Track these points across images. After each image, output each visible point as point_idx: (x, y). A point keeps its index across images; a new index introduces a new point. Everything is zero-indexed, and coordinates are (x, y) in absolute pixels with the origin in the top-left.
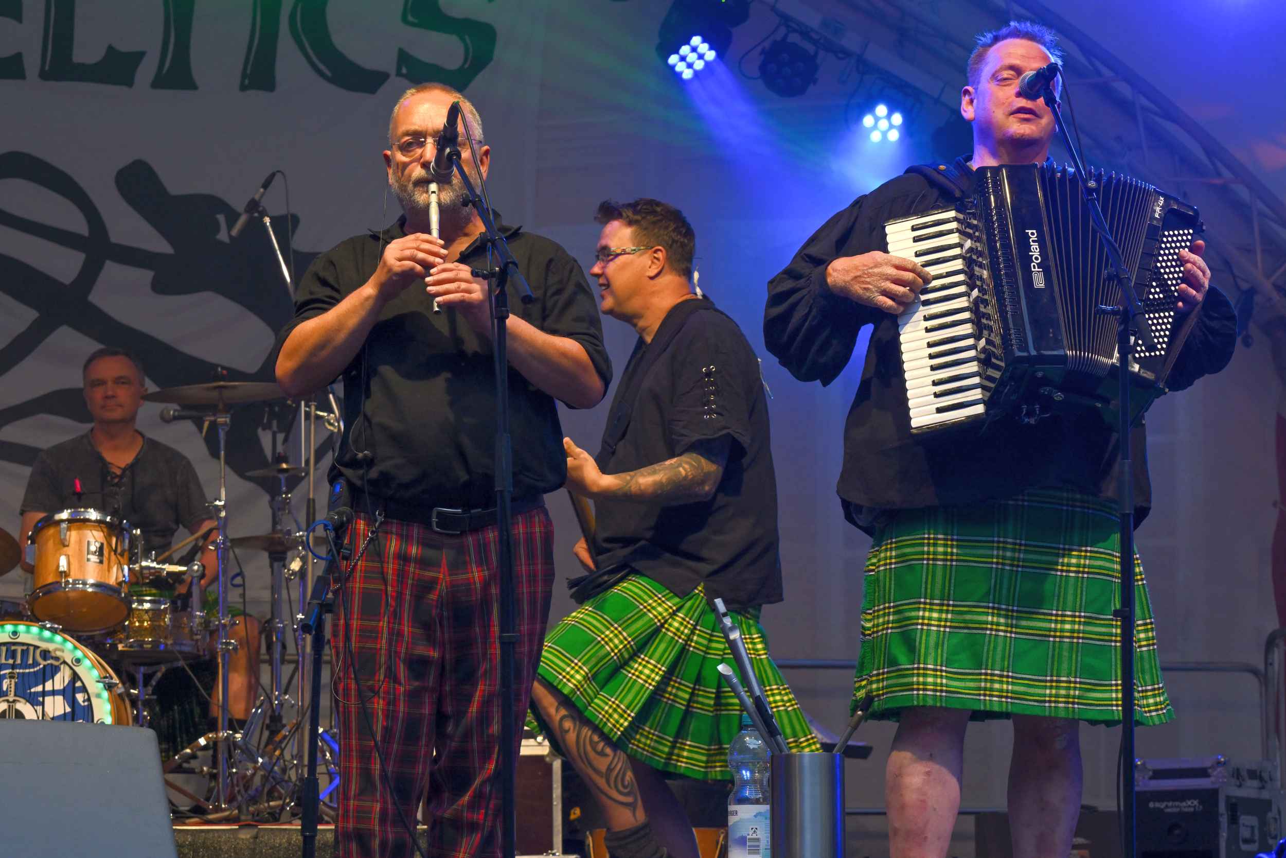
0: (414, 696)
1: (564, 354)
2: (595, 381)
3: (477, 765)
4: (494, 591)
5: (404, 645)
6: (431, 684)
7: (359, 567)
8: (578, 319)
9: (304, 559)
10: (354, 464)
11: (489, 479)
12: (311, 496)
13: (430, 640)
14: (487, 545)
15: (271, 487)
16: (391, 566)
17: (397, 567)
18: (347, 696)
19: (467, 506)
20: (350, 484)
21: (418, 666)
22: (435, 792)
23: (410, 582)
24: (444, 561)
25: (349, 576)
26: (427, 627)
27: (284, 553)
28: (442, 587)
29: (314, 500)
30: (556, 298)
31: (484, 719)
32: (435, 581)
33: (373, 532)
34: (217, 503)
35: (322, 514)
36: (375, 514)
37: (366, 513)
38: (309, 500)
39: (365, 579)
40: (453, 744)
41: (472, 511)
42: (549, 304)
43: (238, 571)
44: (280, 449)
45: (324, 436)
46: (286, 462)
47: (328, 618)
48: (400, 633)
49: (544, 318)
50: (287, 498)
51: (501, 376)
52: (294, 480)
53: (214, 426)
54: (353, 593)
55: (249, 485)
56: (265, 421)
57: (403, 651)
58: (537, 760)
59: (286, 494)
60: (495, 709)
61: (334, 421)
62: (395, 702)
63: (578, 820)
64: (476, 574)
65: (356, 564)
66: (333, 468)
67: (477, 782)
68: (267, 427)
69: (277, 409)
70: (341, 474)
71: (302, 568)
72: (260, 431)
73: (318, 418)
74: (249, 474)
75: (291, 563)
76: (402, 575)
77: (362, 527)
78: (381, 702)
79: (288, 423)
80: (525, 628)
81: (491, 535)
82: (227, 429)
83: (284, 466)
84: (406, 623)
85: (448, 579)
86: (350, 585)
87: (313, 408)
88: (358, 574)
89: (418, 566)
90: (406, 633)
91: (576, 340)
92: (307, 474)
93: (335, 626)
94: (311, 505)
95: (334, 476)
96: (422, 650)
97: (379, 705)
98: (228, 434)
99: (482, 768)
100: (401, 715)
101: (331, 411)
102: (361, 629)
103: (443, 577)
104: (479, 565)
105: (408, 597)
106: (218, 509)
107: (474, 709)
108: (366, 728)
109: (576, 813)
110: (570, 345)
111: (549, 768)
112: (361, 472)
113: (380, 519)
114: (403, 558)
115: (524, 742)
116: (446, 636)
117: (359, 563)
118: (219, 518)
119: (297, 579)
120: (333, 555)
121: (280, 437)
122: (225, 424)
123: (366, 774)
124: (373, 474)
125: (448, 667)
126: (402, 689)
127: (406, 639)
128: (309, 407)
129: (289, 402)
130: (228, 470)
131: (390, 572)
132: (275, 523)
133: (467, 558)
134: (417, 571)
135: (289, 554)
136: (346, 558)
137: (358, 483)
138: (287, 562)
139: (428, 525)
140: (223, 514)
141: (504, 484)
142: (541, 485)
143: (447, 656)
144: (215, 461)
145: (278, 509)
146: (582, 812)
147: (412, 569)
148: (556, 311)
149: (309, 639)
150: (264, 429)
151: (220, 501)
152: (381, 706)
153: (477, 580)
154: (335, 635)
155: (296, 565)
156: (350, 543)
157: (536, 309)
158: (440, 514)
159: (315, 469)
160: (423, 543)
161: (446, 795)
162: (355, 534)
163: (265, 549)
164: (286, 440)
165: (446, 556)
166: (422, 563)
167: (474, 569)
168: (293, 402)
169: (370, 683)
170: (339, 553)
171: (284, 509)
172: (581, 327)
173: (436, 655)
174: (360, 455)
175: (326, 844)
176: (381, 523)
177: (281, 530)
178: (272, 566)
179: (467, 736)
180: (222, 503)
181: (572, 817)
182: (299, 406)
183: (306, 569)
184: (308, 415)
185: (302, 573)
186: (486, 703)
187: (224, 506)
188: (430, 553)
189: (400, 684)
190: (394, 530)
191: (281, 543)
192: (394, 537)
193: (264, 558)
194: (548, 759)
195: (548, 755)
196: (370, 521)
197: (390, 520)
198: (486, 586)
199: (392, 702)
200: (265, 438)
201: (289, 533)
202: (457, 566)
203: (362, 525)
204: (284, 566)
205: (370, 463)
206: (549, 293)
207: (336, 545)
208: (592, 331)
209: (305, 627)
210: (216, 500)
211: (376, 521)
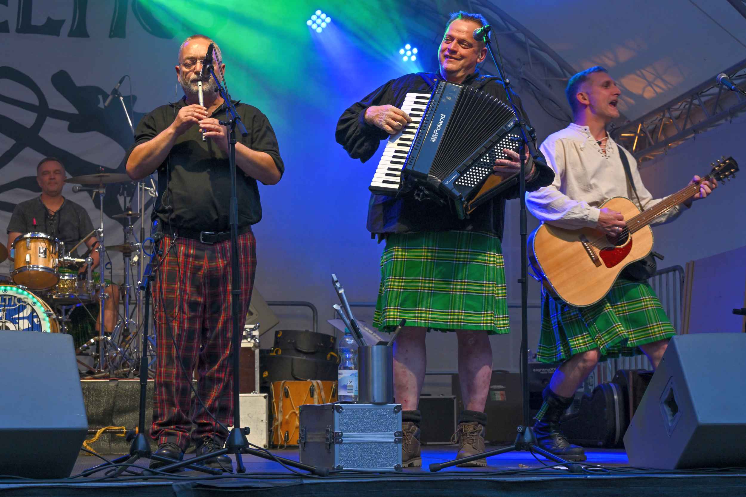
0: (191, 320)
1: (262, 159)
2: (277, 172)
3: (221, 351)
4: (229, 270)
5: (187, 296)
6: (199, 314)
7: (166, 260)
8: (268, 143)
9: (139, 256)
10: (164, 211)
11: (227, 218)
12: (143, 227)
13: (199, 293)
14: (226, 248)
15: (124, 222)
16: (181, 259)
17: (183, 259)
18: (160, 319)
19: (217, 231)
20: (162, 221)
21: (193, 306)
22: (202, 364)
23: (190, 266)
24: (206, 257)
25: (161, 264)
26: (198, 288)
27: (130, 253)
28: (205, 269)
29: (144, 228)
30: (258, 133)
31: (224, 329)
32: (201, 266)
33: (172, 243)
34: (99, 230)
35: (147, 235)
36: (173, 235)
37: (170, 234)
38: (141, 228)
39: (169, 265)
40: (210, 342)
41: (219, 233)
42: (255, 136)
43: (109, 261)
44: (128, 205)
45: (148, 199)
46: (131, 211)
47: (151, 283)
48: (185, 291)
49: (252, 143)
50: (131, 228)
51: (233, 170)
52: (135, 219)
53: (98, 194)
54: (163, 272)
55: (114, 221)
56: (121, 191)
57: (187, 299)
58: (248, 349)
59: (131, 225)
60: (230, 325)
61: (153, 192)
62: (183, 322)
63: (267, 377)
64: (221, 263)
65: (165, 258)
66: (153, 213)
67: (221, 360)
68: (122, 194)
69: (126, 186)
70: (157, 216)
71: (138, 260)
72: (118, 196)
73: (146, 190)
74: (114, 216)
75: (133, 258)
76: (186, 263)
77: (167, 241)
78: (176, 322)
79: (132, 193)
80: (243, 287)
81: (228, 244)
82: (104, 195)
83: (130, 212)
84: (188, 286)
85: (208, 265)
86: (162, 268)
87: (143, 185)
88: (166, 263)
89: (194, 259)
90: (188, 290)
91: (267, 153)
92: (141, 216)
93: (155, 287)
94: (142, 231)
95: (154, 217)
96: (195, 298)
97: (176, 323)
98: (104, 198)
99: (223, 353)
100: (186, 328)
101: (152, 187)
102: (167, 289)
103: (205, 263)
104: (222, 258)
105: (189, 274)
106: (100, 233)
107: (220, 325)
108: (169, 335)
109: (266, 374)
110: (265, 155)
111: (253, 353)
112: (167, 215)
113: (176, 237)
114: (187, 255)
115: (243, 341)
116: (207, 291)
117: (166, 258)
118: (100, 237)
119: (136, 265)
120: (154, 254)
121: (128, 199)
122: (103, 193)
123: (169, 356)
124: (173, 216)
125: (207, 306)
126: (186, 316)
127: (188, 293)
128: (142, 185)
129: (132, 183)
130: (104, 214)
131: (181, 262)
132: (126, 239)
133: (217, 255)
134: (193, 262)
135: (133, 253)
136: (161, 256)
137: (166, 220)
138: (131, 257)
139: (198, 239)
140: (102, 235)
141: (234, 221)
142: (250, 221)
143: (207, 301)
144: (98, 210)
145: (127, 232)
146: (269, 373)
147: (191, 260)
148: (258, 140)
149: (142, 293)
150: (120, 195)
151: (101, 229)
152: (176, 324)
153: (221, 265)
154: (154, 291)
155: (136, 259)
156: (162, 248)
157: (248, 139)
158: (204, 234)
159: (144, 214)
160: (197, 248)
161: (207, 365)
162: (164, 244)
163: (121, 251)
164: (131, 201)
165: (207, 254)
166: (196, 257)
167: (220, 260)
168: (134, 183)
169: (171, 313)
170: (157, 252)
171: (130, 233)
172: (269, 147)
173: (201, 300)
174: (167, 208)
175: (150, 389)
176: (177, 239)
177: (129, 243)
178: (124, 259)
179: (216, 337)
180: (102, 230)
181: (264, 376)
182: (137, 185)
183: (141, 261)
184: (141, 189)
185: (139, 262)
186: (226, 323)
187: (103, 231)
188: (199, 253)
189: (185, 314)
190: (182, 242)
191: (129, 249)
192: (182, 245)
193: (121, 254)
194: (253, 349)
195: (253, 347)
196: (171, 239)
197: (180, 238)
198: (225, 268)
199: (181, 323)
200: (121, 200)
201: (132, 243)
202: (212, 259)
203: (167, 240)
204: (130, 259)
205: (171, 211)
206: (255, 131)
207: (156, 249)
208: (274, 149)
209: (141, 287)
210: (99, 228)
211: (174, 238)
